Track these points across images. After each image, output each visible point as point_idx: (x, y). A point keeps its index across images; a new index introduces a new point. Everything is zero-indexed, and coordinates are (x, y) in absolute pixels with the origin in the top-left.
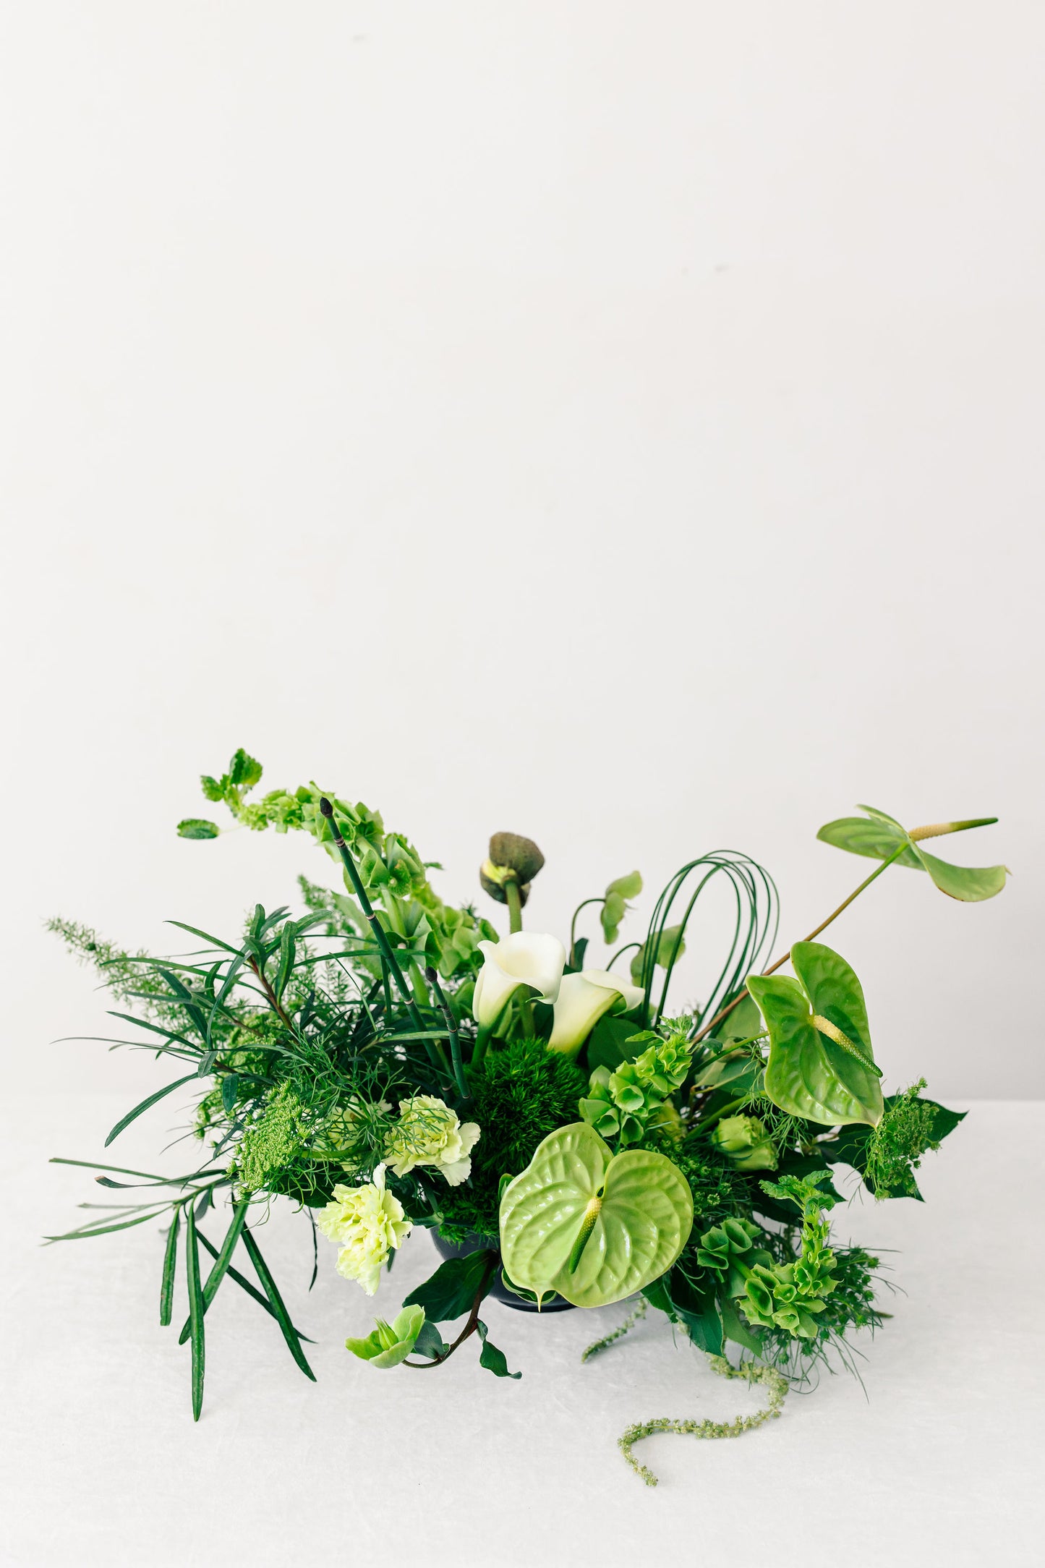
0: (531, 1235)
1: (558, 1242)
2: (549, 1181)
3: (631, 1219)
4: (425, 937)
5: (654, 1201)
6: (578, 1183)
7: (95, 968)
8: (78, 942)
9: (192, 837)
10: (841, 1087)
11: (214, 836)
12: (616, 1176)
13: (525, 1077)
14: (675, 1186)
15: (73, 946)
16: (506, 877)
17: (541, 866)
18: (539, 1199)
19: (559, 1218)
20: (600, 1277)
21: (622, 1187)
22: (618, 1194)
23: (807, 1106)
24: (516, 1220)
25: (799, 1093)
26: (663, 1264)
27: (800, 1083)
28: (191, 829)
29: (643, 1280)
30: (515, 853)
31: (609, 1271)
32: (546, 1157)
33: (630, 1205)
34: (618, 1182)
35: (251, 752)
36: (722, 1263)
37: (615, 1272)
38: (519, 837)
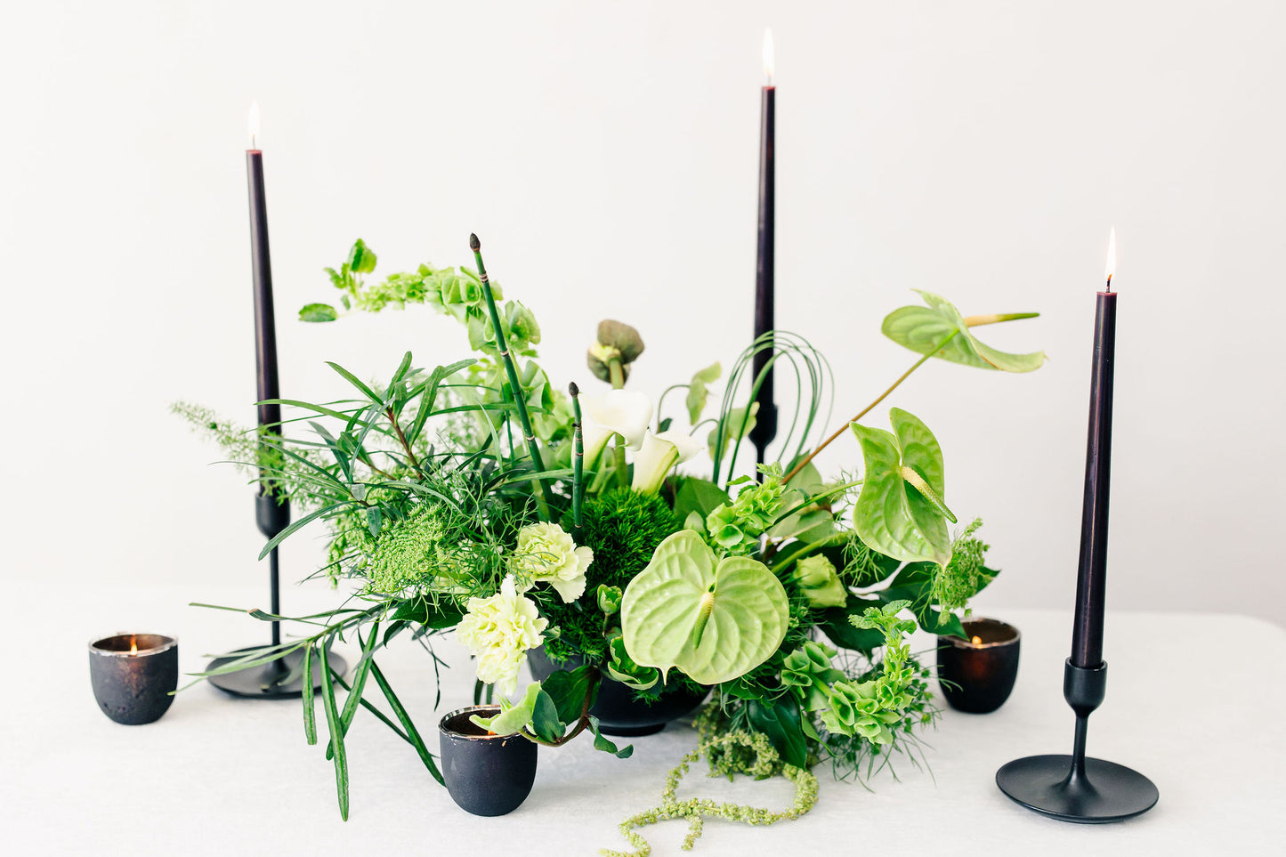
0: (650, 626)
1: (675, 631)
2: (667, 578)
3: (739, 614)
4: (542, 388)
5: (756, 599)
6: (692, 579)
7: (217, 445)
8: (200, 421)
9: (314, 320)
10: (917, 533)
11: (333, 319)
12: (725, 576)
13: (630, 515)
14: (773, 588)
15: (195, 426)
16: (611, 355)
17: (641, 351)
18: (657, 595)
19: (677, 611)
20: (714, 659)
21: (729, 585)
22: (726, 591)
23: (886, 544)
24: (636, 613)
25: (880, 531)
26: (767, 651)
27: (882, 523)
28: (313, 315)
29: (751, 664)
30: (621, 337)
31: (721, 656)
32: (665, 556)
33: (738, 601)
34: (725, 582)
35: (369, 245)
36: (804, 681)
37: (727, 657)
38: (624, 325)
